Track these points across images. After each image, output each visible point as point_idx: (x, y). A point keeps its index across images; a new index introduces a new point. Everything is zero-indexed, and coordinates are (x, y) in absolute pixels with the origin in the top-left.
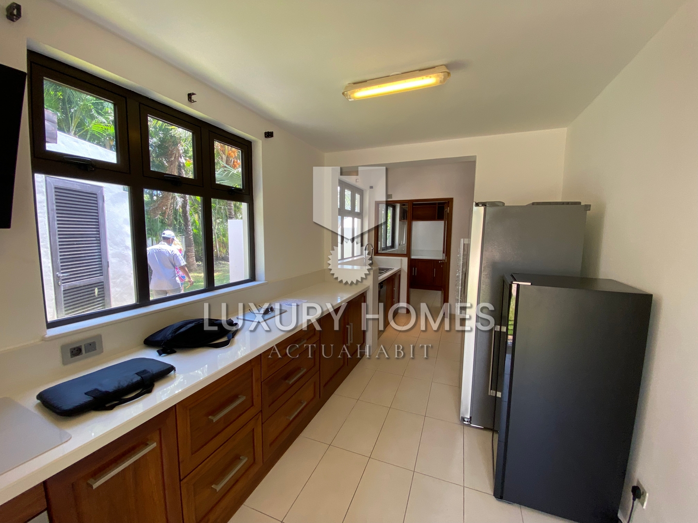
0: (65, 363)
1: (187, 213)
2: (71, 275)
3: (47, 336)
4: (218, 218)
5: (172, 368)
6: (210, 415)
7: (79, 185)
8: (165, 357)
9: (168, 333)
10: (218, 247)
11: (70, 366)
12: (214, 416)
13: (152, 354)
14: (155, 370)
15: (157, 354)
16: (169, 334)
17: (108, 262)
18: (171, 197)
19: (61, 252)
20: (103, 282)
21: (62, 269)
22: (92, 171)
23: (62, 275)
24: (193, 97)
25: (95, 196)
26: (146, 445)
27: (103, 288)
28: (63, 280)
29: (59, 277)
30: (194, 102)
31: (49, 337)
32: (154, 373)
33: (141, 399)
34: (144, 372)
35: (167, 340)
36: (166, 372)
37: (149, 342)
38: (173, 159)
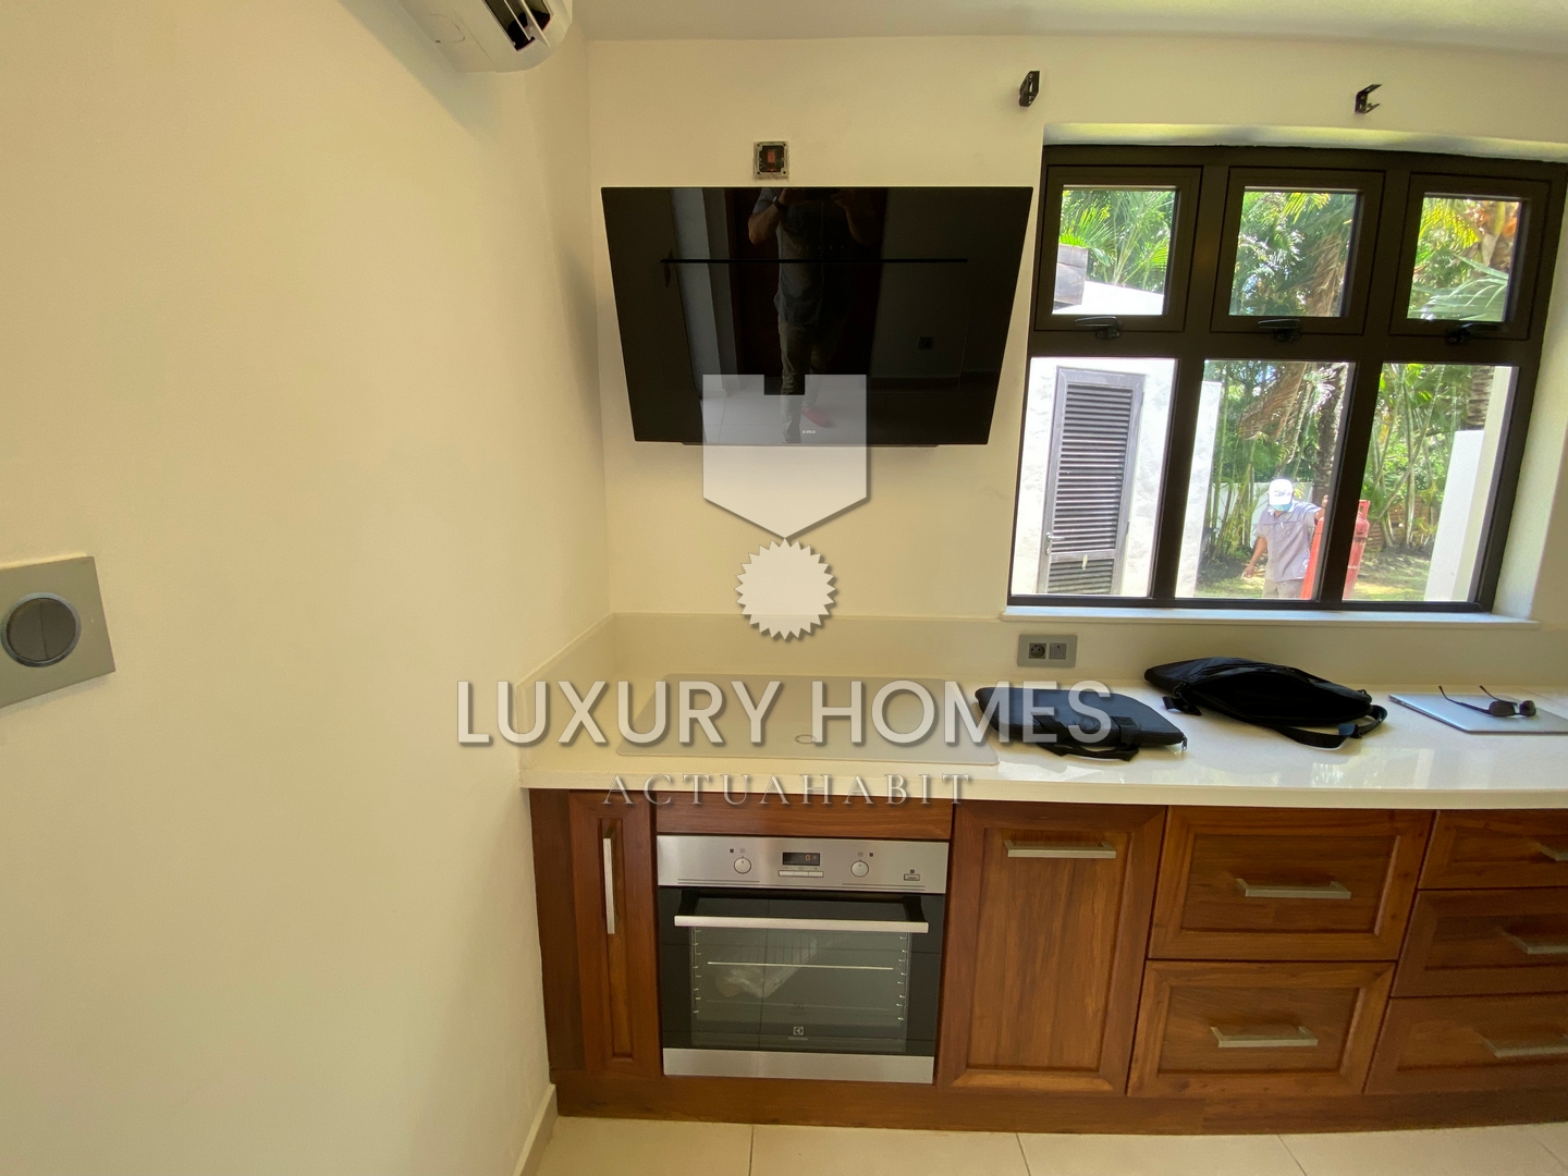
0: (1020, 663)
1: (1333, 422)
2: (1066, 539)
3: (1005, 614)
4: (1433, 433)
5: (1178, 737)
6: (1243, 877)
7: (1105, 377)
8: (1174, 715)
9: (1193, 672)
10: (1411, 516)
11: (1025, 670)
12: (1249, 883)
13: (1154, 701)
14: (1146, 725)
15: (1163, 703)
16: (1194, 675)
17: (1128, 523)
18: (1298, 386)
19: (1059, 499)
20: (1112, 560)
21: (1055, 528)
22: (1116, 337)
23: (1053, 537)
24: (1372, 98)
25: (1129, 395)
26: (1099, 845)
27: (1110, 571)
28: (1054, 546)
29: (1048, 540)
30: (1372, 107)
31: (1008, 617)
32: (1143, 730)
33: (1111, 763)
34: (1128, 721)
35: (1188, 684)
36: (1164, 740)
37: (1155, 678)
38: (1325, 287)
